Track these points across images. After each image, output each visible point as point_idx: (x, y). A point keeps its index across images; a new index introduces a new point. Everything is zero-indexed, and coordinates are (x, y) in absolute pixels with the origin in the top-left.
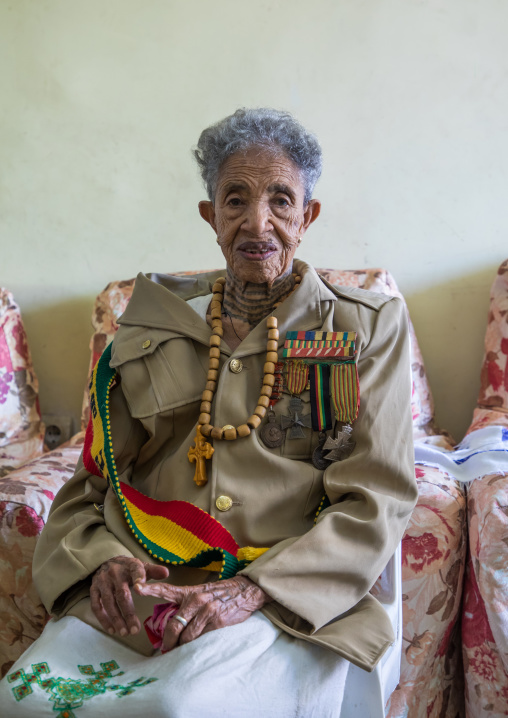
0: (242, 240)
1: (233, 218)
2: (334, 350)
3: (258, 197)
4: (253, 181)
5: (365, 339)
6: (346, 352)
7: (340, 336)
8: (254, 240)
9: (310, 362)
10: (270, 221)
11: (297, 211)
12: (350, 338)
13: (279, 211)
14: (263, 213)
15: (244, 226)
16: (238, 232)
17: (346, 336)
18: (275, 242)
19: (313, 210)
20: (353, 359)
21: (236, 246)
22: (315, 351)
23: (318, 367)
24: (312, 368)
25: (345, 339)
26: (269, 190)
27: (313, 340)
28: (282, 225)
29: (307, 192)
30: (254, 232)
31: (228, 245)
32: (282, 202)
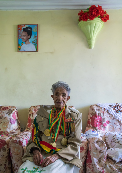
0: (57, 101)
1: (56, 98)
2: (71, 120)
3: (61, 95)
4: (60, 92)
5: (76, 119)
6: (73, 121)
7: (71, 118)
8: (59, 101)
9: (67, 122)
10: (62, 99)
11: (66, 97)
12: (73, 118)
13: (64, 97)
14: (61, 97)
15: (58, 99)
16: (57, 100)
17: (72, 118)
18: (63, 102)
19: (69, 98)
20: (74, 122)
21: (56, 102)
22: (68, 121)
23: (68, 123)
24: (67, 123)
25: (72, 119)
26: (62, 94)
27: (67, 119)
28: (64, 99)
29: (68, 95)
30: (59, 100)
31: (55, 102)
32: (64, 96)
